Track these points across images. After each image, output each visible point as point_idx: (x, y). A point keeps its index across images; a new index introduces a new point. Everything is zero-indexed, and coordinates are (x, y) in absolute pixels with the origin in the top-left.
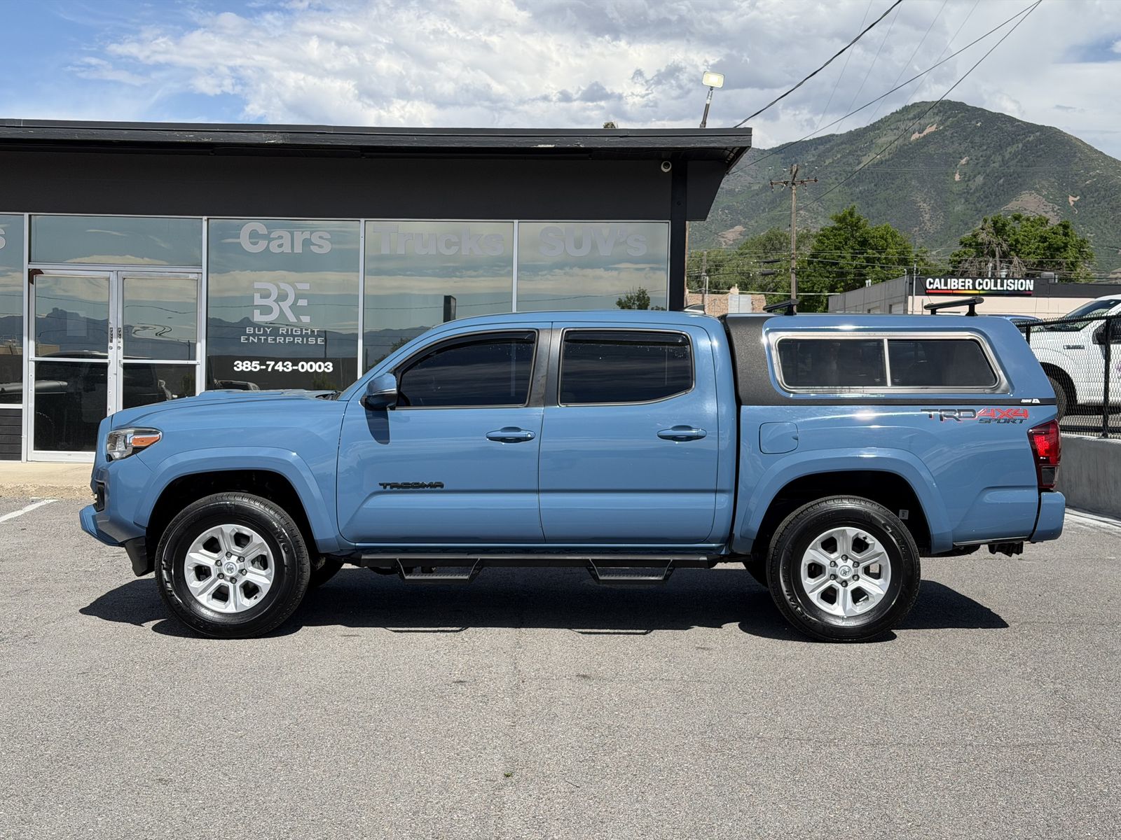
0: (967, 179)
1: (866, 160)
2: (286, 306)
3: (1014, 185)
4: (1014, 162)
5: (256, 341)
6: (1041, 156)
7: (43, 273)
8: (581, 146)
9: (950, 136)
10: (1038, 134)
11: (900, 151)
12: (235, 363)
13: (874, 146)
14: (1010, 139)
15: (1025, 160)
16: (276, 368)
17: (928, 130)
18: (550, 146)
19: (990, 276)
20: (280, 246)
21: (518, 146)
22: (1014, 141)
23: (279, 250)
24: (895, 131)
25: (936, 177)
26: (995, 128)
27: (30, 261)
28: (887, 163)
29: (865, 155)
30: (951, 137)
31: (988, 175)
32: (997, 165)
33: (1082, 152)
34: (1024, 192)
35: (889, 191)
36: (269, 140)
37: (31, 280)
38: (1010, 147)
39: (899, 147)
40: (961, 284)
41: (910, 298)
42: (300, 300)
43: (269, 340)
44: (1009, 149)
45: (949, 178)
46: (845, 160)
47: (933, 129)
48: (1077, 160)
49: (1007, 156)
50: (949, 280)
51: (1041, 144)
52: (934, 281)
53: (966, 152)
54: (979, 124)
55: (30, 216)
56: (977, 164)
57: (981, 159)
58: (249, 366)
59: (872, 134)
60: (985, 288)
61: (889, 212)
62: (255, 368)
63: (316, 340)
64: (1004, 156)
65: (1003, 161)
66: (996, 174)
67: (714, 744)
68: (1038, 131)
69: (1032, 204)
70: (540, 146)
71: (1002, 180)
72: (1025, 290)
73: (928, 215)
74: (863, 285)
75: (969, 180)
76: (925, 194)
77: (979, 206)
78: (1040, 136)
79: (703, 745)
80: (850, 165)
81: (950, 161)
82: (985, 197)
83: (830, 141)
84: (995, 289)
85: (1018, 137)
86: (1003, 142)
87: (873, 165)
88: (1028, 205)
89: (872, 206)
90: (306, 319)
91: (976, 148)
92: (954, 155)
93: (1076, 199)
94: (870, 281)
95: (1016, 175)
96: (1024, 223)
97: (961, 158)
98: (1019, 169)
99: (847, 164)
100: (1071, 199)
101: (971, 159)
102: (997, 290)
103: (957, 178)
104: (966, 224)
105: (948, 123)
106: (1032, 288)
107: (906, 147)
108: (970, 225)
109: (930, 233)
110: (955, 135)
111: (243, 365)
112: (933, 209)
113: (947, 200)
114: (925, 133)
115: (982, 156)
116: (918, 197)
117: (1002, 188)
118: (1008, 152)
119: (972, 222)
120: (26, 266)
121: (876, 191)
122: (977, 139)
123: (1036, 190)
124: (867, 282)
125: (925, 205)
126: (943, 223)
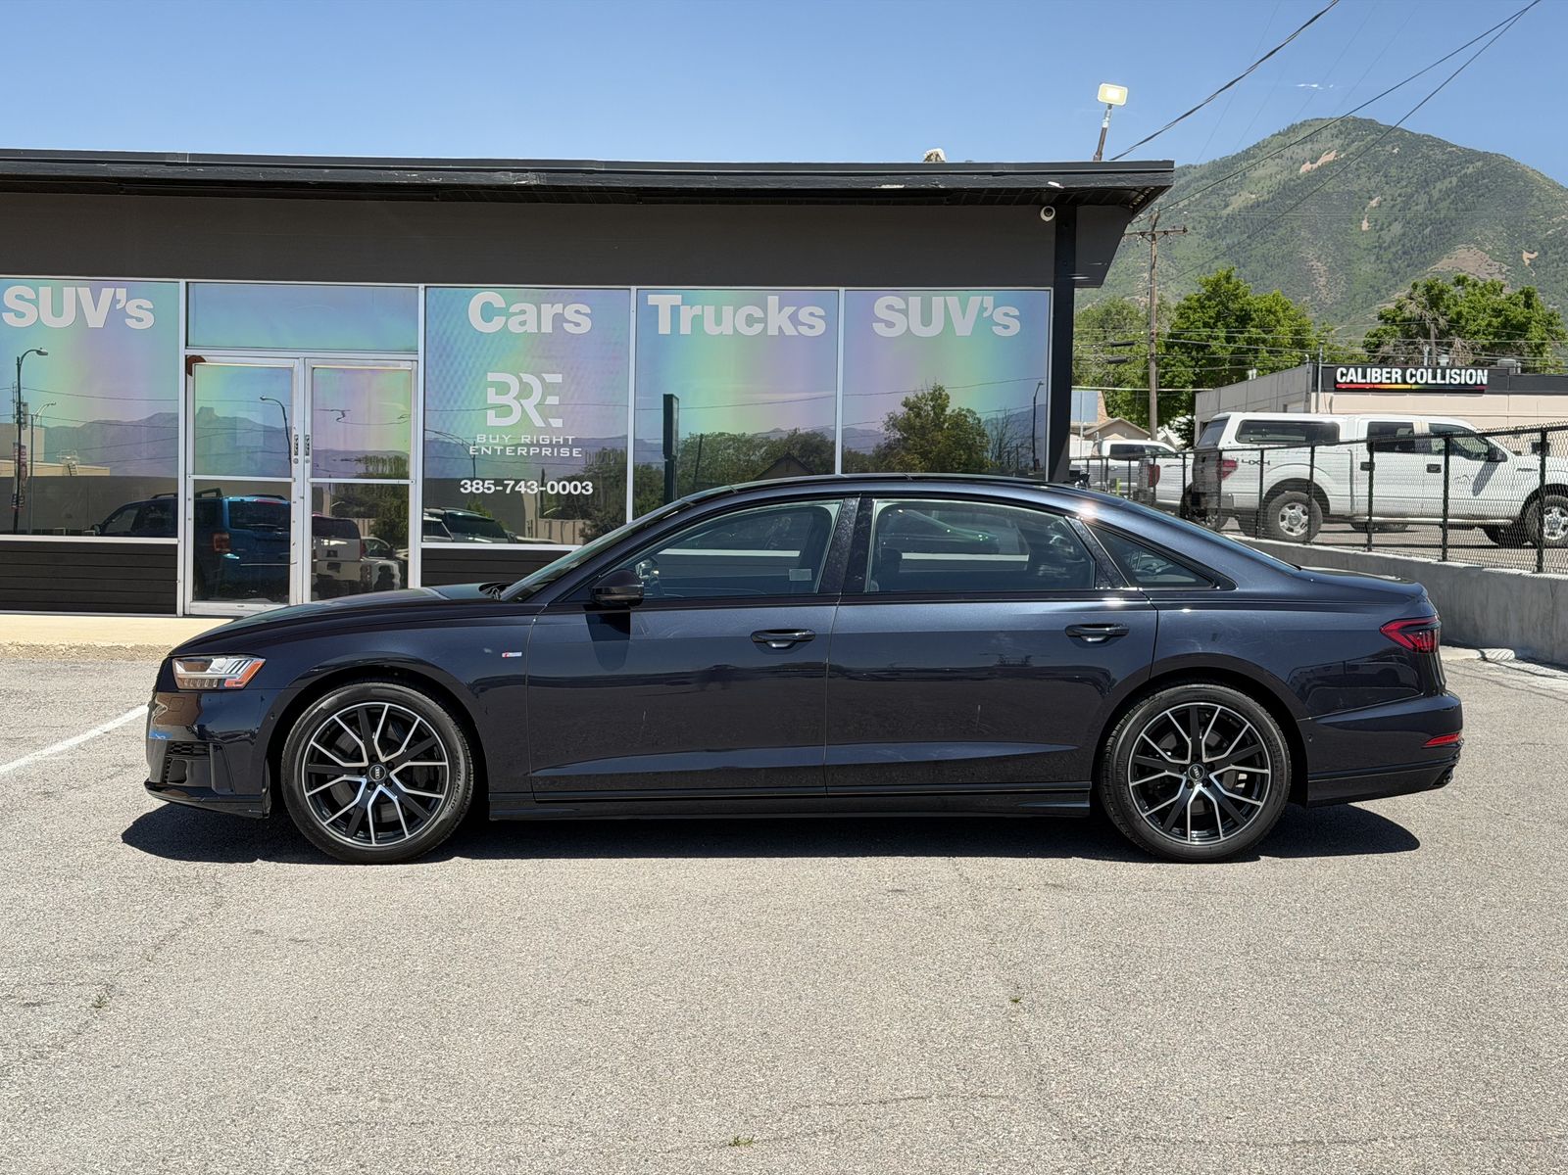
0: (1379, 227)
1: (1238, 202)
2: (529, 404)
3: (1443, 235)
4: (1446, 204)
5: (490, 453)
6: (1483, 195)
7: (204, 361)
8: (940, 186)
9: (1355, 166)
10: (1479, 164)
11: (1284, 188)
12: (462, 483)
13: (1247, 181)
14: (1439, 171)
15: (1462, 200)
16: (517, 489)
17: (1326, 158)
18: (898, 187)
19: (1425, 364)
20: (523, 323)
21: (853, 187)
22: (1445, 174)
23: (521, 330)
24: (1277, 160)
25: (1335, 225)
26: (1419, 155)
27: (187, 344)
28: (1266, 205)
29: (1235, 194)
30: (1356, 169)
31: (1409, 223)
32: (1420, 208)
33: (1541, 189)
34: (1460, 246)
35: (1268, 245)
36: (519, 180)
37: (189, 371)
38: (1439, 183)
39: (1282, 183)
40: (1385, 375)
41: (1314, 395)
42: (548, 398)
43: (507, 451)
44: (1439, 185)
45: (1352, 226)
46: (1206, 201)
47: (1331, 157)
48: (1535, 200)
49: (1436, 194)
50: (1369, 370)
51: (1484, 178)
52: (1348, 371)
53: (1378, 189)
54: (1395, 151)
55: (187, 283)
56: (1393, 206)
57: (1399, 199)
58: (480, 486)
59: (1244, 165)
60: (1419, 381)
61: (1268, 275)
62: (489, 489)
63: (571, 452)
64: (1431, 196)
65: (1429, 201)
66: (1420, 221)
67: (1265, 967)
68: (1479, 160)
69: (1471, 264)
70: (884, 187)
71: (1428, 230)
72: (1476, 384)
73: (1323, 279)
74: (1243, 377)
75: (1381, 229)
76: (1319, 249)
77: (1396, 265)
78: (1482, 167)
79: (1251, 968)
80: (1214, 208)
81: (1356, 202)
82: (1404, 253)
83: (1185, 175)
84: (1434, 382)
85: (1452, 169)
86: (1429, 175)
87: (1246, 208)
88: (1465, 264)
89: (1244, 266)
90: (557, 423)
91: (1392, 184)
92: (1360, 194)
93: (1532, 256)
94: (1255, 371)
95: (1448, 222)
96: (1470, 289)
97: (1371, 198)
98: (1453, 214)
99: (1210, 207)
100: (1526, 255)
101: (1385, 200)
102: (1436, 384)
103: (1365, 226)
104: (1378, 291)
105: (1353, 148)
106: (1485, 382)
107: (1292, 183)
108: (1383, 292)
109: (1326, 304)
110: (1362, 165)
111: (472, 486)
112: (1331, 270)
113: (1351, 258)
114: (1319, 163)
115: (1400, 195)
116: (1310, 253)
117: (1428, 241)
118: (1437, 189)
119: (1386, 289)
120: (183, 353)
121: (1250, 245)
122: (1393, 171)
123: (1477, 243)
124: (1250, 373)
125: (1319, 264)
126: (1345, 289)
